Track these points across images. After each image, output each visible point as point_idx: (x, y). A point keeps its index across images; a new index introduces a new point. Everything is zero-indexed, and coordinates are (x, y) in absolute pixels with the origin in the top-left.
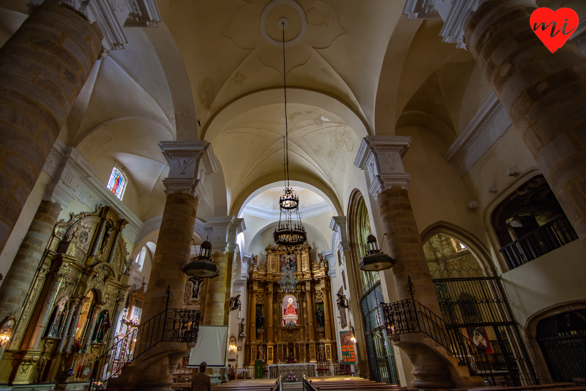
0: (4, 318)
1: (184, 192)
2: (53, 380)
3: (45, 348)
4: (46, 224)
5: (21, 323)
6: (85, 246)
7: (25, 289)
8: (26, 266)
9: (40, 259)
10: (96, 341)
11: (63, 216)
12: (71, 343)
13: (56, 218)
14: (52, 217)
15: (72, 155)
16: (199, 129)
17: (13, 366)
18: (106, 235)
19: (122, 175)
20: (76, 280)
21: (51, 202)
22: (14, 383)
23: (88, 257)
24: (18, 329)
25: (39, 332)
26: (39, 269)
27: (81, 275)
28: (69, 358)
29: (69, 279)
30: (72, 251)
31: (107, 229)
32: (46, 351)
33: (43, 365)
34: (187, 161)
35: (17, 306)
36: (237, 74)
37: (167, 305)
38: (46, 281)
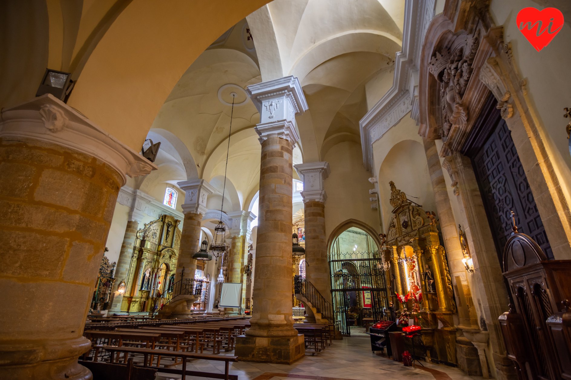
0: (120, 282)
1: (192, 212)
2: (149, 311)
3: (142, 295)
4: (132, 233)
5: (128, 284)
6: (156, 240)
7: (127, 267)
8: (126, 256)
9: (132, 252)
10: (170, 291)
11: (141, 226)
12: (156, 292)
13: (136, 229)
14: (134, 229)
15: (138, 194)
16: (199, 170)
17: (128, 304)
18: (168, 231)
19: (173, 191)
20: (154, 259)
21: (132, 221)
22: (129, 311)
23: (158, 246)
24: (128, 286)
25: (138, 287)
26: (133, 257)
27: (156, 256)
28: (155, 300)
29: (149, 259)
30: (148, 245)
31: (168, 228)
32: (143, 296)
33: (142, 303)
34: (193, 192)
35: (125, 276)
36: (217, 128)
37: (182, 277)
38: (137, 262)
